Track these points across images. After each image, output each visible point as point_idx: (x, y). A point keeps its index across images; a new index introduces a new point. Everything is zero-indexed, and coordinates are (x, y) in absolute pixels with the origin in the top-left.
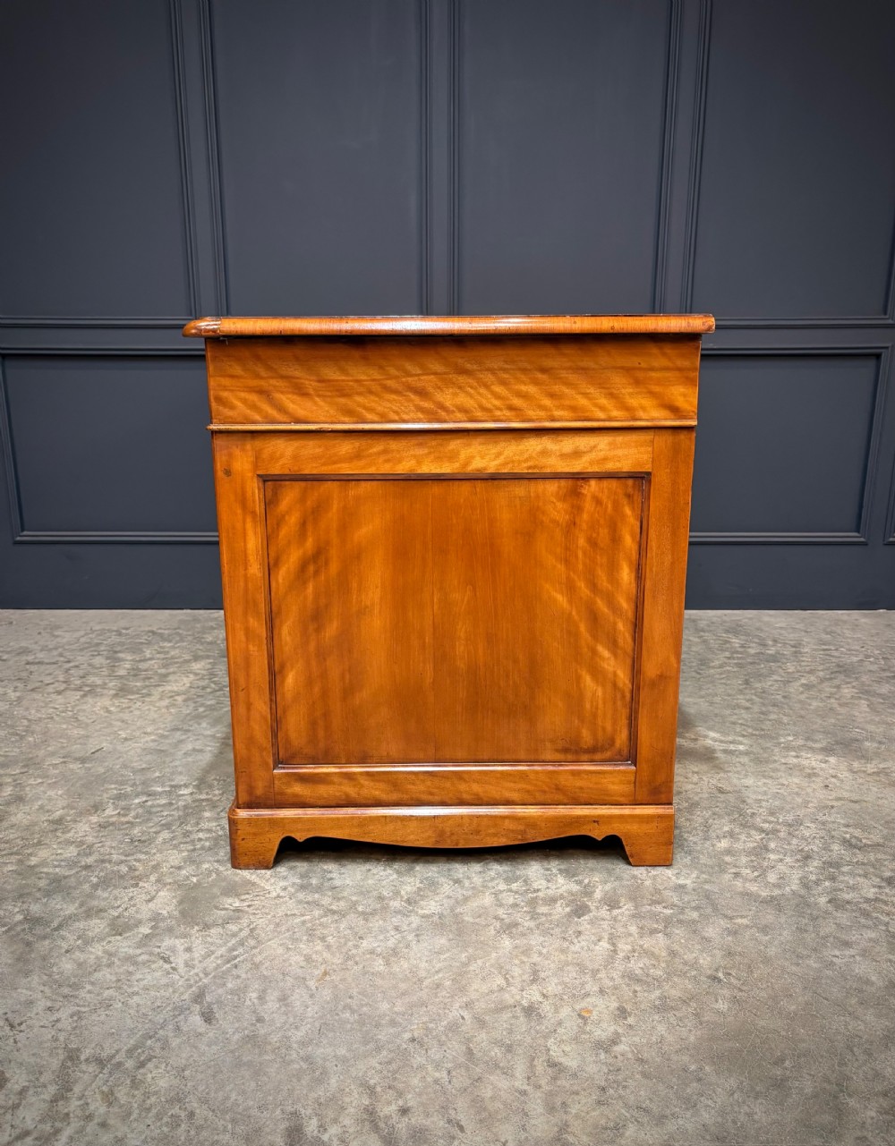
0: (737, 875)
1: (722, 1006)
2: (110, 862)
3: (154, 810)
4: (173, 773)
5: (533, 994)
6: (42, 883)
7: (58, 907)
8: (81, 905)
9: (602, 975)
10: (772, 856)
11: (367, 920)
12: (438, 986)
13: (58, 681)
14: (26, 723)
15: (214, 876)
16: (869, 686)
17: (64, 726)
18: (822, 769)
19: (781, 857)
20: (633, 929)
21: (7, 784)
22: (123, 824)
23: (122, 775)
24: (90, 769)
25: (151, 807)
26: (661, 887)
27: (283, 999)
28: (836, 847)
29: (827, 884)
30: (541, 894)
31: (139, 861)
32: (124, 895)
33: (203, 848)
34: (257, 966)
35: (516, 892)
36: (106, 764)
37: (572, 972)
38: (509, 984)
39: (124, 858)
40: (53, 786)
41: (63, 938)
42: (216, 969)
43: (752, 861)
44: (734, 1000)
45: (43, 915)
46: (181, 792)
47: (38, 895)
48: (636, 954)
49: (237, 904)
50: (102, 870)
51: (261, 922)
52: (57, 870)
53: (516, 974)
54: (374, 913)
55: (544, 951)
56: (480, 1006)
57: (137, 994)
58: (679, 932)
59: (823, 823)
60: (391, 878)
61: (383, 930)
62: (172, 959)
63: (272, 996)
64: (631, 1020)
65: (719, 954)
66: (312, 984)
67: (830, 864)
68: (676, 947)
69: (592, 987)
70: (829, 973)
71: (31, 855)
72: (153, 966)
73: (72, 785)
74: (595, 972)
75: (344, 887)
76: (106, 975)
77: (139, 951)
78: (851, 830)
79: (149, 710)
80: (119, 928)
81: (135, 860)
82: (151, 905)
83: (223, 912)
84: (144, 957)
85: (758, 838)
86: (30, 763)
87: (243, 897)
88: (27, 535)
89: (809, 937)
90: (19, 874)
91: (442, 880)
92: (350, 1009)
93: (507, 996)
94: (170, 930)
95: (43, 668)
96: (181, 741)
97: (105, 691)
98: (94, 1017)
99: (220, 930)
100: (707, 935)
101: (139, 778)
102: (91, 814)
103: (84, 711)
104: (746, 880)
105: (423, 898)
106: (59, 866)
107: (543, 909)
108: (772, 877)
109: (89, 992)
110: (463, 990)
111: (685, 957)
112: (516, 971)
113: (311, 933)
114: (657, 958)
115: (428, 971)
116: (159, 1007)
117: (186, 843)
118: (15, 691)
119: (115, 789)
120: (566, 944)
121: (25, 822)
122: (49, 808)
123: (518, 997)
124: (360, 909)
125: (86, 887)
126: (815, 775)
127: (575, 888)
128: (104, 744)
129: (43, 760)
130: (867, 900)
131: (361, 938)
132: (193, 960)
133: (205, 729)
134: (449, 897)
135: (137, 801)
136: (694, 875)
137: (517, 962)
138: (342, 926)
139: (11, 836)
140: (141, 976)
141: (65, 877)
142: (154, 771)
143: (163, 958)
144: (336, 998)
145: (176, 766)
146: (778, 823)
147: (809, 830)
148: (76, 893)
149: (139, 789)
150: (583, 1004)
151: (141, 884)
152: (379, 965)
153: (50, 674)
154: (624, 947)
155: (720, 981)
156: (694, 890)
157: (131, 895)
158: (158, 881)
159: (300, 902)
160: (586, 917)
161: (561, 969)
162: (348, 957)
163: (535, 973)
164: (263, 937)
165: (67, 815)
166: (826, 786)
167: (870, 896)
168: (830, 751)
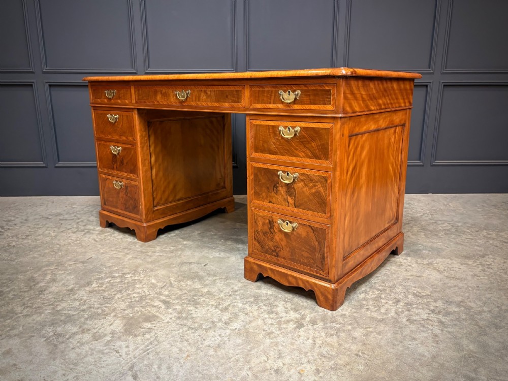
0: (368, 309)
1: (361, 367)
2: (93, 308)
3: (114, 284)
4: (123, 268)
5: (279, 364)
6: (63, 318)
7: (69, 328)
8: (80, 328)
9: (309, 354)
10: (383, 301)
11: (207, 332)
12: (237, 361)
13: (73, 228)
14: (58, 246)
15: (140, 313)
16: (425, 226)
17: (76, 248)
18: (404, 262)
19: (387, 301)
20: (323, 334)
21: (49, 274)
22: (100, 291)
23: (101, 269)
24: (86, 266)
26: (335, 315)
27: (169, 368)
28: (410, 296)
29: (406, 313)
30: (283, 319)
31: (106, 307)
32: (99, 323)
33: (135, 301)
34: (157, 353)
35: (272, 319)
36: (94, 264)
37: (296, 353)
38: (268, 359)
39: (99, 306)
40: (69, 274)
41: (71, 343)
42: (139, 355)
43: (374, 303)
44: (366, 365)
45: (62, 332)
46: (126, 276)
47: (60, 323)
48: (324, 345)
49: (150, 326)
50: (90, 312)
51: (160, 333)
52: (70, 312)
53: (271, 355)
54: (210, 328)
55: (284, 344)
56: (256, 369)
57: (104, 367)
58: (343, 335)
59: (405, 286)
60: (218, 313)
61: (214, 336)
62: (120, 351)
63: (164, 367)
64: (321, 374)
65: (360, 344)
66: (182, 361)
67: (408, 304)
68: (341, 342)
69: (305, 360)
70: (407, 352)
71: (58, 305)
72: (111, 354)
73: (78, 274)
74: (306, 353)
75: (197, 318)
76: (90, 359)
77: (105, 348)
78: (416, 289)
79: (113, 240)
80: (96, 338)
81: (105, 307)
82: (111, 327)
83: (143, 329)
84: (107, 351)
85: (377, 293)
86: (60, 264)
87: (152, 322)
88: (61, 164)
89: (399, 336)
90: (53, 314)
91: (240, 314)
92: (199, 371)
93: (267, 365)
94: (119, 338)
95: (66, 222)
96: (127, 254)
97: (94, 232)
98: (84, 378)
99: (141, 337)
100: (354, 336)
101: (107, 270)
102: (86, 287)
103: (85, 240)
104: (372, 312)
105: (232, 321)
107: (284, 326)
108: (383, 310)
109: (82, 367)
110: (248, 362)
111: (345, 346)
112: (272, 353)
113: (182, 338)
114: (333, 346)
115: (233, 354)
116: (113, 373)
117: (128, 299)
118: (54, 232)
119: (97, 275)
120: (293, 341)
121: (56, 291)
122: (67, 284)
123: (272, 365)
124: (204, 327)
125: (82, 319)
126: (402, 265)
127: (298, 316)
128: (93, 255)
129: (65, 263)
130: (423, 320)
131: (204, 340)
132: (129, 351)
133: (138, 248)
134: (243, 321)
135: (107, 280)
136: (349, 310)
137: (272, 349)
138: (196, 335)
139: (50, 297)
140: (106, 359)
141: (73, 315)
142: (115, 267)
143: (116, 351)
144: (192, 367)
145: (124, 265)
146: (385, 286)
147: (399, 289)
148: (77, 322)
149: (108, 275)
150: (300, 368)
151: (107, 317)
152: (212, 352)
153: (70, 224)
154: (319, 342)
155: (360, 356)
156: (349, 316)
157: (102, 322)
158: (115, 316)
159: (178, 324)
160: (303, 329)
161: (291, 352)
162: (198, 349)
163: (280, 354)
164: (161, 340)
165: (75, 287)
166: (406, 270)
167: (425, 318)
168: (408, 255)
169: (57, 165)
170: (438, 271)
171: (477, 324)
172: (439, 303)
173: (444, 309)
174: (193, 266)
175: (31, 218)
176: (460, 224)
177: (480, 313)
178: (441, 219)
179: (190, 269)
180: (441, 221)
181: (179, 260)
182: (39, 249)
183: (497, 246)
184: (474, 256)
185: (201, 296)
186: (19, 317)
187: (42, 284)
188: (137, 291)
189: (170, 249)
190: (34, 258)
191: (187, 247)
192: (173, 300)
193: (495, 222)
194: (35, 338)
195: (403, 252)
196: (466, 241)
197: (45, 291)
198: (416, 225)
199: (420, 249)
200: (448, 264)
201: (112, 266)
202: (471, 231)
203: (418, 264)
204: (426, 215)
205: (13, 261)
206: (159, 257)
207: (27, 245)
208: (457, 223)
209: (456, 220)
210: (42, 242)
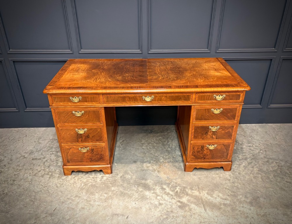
13: (42, 169)
14: (34, 194)
17: (45, 195)
36: (58, 217)
79: (68, 185)
95: (37, 161)
97: (56, 175)
103: (50, 186)
118: (30, 175)
128: (57, 206)
129: (40, 216)
169: (25, 110)
174: (119, 218)
175: (14, 157)
178: (271, 157)
182: (22, 198)
189: (104, 196)
190: (21, 209)
191: (114, 194)
198: (256, 165)
199: (259, 196)
200: (276, 214)
201: (70, 219)
202: (290, 172)
203: (258, 215)
204: (262, 151)
205: (7, 212)
206: (98, 207)
207: (15, 193)
208: (281, 162)
209: (281, 158)
210: (24, 189)
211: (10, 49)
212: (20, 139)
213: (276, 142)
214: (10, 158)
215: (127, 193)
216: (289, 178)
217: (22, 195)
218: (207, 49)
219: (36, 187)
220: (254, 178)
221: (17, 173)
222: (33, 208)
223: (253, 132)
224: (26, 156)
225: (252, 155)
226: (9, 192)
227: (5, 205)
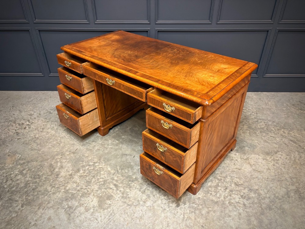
0: (211, 194)
2: (83, 189)
4: (94, 158)
6: (70, 196)
7: (74, 203)
8: (79, 203)
9: (181, 225)
10: (219, 188)
11: (135, 208)
12: (149, 227)
14: (59, 138)
15: (104, 194)
16: (251, 124)
17: (68, 140)
18: (234, 157)
19: (221, 188)
20: (188, 211)
21: (59, 161)
22: (84, 176)
23: (83, 159)
24: (75, 156)
25: (90, 170)
26: (195, 198)
28: (233, 185)
29: (229, 197)
31: (89, 188)
32: (86, 199)
33: (102, 184)
34: (114, 221)
36: (79, 154)
39: (86, 187)
40: (68, 162)
41: (76, 213)
42: (107, 222)
43: (215, 190)
45: (71, 206)
46: (96, 165)
47: (70, 199)
48: (188, 219)
49: (109, 203)
50: (82, 192)
51: (115, 208)
52: (73, 191)
53: (164, 224)
54: (137, 205)
55: (170, 218)
58: (197, 212)
59: (232, 177)
60: (140, 194)
61: (139, 211)
62: (98, 219)
65: (204, 219)
66: (125, 227)
67: (231, 191)
68: (196, 217)
70: (225, 225)
72: (94, 221)
73: (72, 162)
75: (131, 197)
76: (85, 224)
77: (91, 217)
78: (237, 179)
80: (87, 210)
82: (92, 203)
83: (107, 205)
84: (92, 219)
85: (217, 182)
86: (62, 154)
87: (111, 200)
88: (52, 74)
89: (223, 214)
90: (65, 193)
94: (97, 210)
96: (95, 146)
99: (107, 210)
100: (202, 213)
101: (86, 160)
102: (77, 173)
104: (213, 196)
105: (147, 201)
106: (72, 190)
108: (218, 195)
111: (198, 220)
113: (125, 212)
114: (192, 220)
115: (147, 223)
117: (98, 182)
118: (56, 126)
119: (82, 163)
120: (174, 216)
121: (64, 175)
122: (68, 170)
124: (134, 204)
125: (79, 197)
126: (233, 160)
128: (78, 147)
129: (65, 153)
130: (236, 203)
131: (134, 213)
132: (102, 219)
134: (152, 201)
135: (87, 168)
136: (202, 194)
137: (165, 221)
138: (131, 209)
139: (62, 180)
140: (92, 224)
141: (75, 194)
142: (90, 157)
143: (96, 219)
145: (94, 155)
146: (222, 177)
147: (228, 179)
148: (77, 199)
149: (87, 164)
152: (138, 221)
154: (186, 217)
155: (203, 227)
156: (202, 199)
157: (88, 199)
158: (93, 195)
160: (179, 207)
161: (173, 223)
162: (132, 219)
163: (168, 224)
164: (115, 213)
165: (72, 173)
166: (234, 164)
167: (237, 201)
168: (237, 151)
169: (50, 75)
170: (250, 165)
171: (261, 207)
172: (246, 191)
173: (248, 195)
174: (128, 157)
175: (42, 113)
176: (270, 123)
177: (264, 198)
178: (261, 118)
179: (127, 160)
180: (260, 119)
181: (121, 152)
183: (286, 144)
184: (272, 153)
185: (132, 181)
186: (50, 194)
187: (57, 170)
188: (102, 176)
189: (116, 142)
190: (49, 148)
191: (124, 141)
192: (119, 184)
193: (291, 121)
194: (60, 209)
195: (235, 149)
196: (270, 139)
197: (59, 175)
198: (246, 123)
199: (245, 145)
200: (257, 159)
201: (88, 156)
202: (275, 130)
203: (241, 159)
204: (253, 114)
205: (39, 150)
206: (111, 149)
207: (44, 137)
208: (269, 122)
209: (269, 118)
210: (51, 135)
211: (36, 19)
212: (46, 99)
213: (268, 107)
214: (39, 113)
215: (135, 140)
216: (273, 134)
217: (50, 139)
218: (209, 21)
219: (61, 134)
220: (243, 133)
221: (45, 124)
222: (59, 148)
223: (248, 99)
224: (51, 112)
225: (244, 116)
226: (40, 137)
227: (37, 146)
